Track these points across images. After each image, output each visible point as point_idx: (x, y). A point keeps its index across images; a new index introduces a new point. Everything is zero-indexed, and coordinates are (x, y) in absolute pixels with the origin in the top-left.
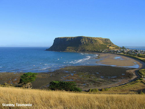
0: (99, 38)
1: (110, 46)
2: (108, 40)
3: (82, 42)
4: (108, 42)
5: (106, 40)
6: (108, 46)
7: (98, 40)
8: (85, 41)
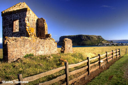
0: (93, 36)
1: (103, 41)
2: (100, 36)
3: (83, 39)
4: (100, 38)
5: (98, 36)
6: (101, 41)
7: (93, 37)
8: (85, 38)
